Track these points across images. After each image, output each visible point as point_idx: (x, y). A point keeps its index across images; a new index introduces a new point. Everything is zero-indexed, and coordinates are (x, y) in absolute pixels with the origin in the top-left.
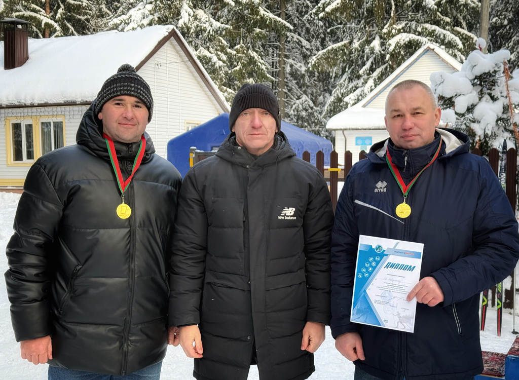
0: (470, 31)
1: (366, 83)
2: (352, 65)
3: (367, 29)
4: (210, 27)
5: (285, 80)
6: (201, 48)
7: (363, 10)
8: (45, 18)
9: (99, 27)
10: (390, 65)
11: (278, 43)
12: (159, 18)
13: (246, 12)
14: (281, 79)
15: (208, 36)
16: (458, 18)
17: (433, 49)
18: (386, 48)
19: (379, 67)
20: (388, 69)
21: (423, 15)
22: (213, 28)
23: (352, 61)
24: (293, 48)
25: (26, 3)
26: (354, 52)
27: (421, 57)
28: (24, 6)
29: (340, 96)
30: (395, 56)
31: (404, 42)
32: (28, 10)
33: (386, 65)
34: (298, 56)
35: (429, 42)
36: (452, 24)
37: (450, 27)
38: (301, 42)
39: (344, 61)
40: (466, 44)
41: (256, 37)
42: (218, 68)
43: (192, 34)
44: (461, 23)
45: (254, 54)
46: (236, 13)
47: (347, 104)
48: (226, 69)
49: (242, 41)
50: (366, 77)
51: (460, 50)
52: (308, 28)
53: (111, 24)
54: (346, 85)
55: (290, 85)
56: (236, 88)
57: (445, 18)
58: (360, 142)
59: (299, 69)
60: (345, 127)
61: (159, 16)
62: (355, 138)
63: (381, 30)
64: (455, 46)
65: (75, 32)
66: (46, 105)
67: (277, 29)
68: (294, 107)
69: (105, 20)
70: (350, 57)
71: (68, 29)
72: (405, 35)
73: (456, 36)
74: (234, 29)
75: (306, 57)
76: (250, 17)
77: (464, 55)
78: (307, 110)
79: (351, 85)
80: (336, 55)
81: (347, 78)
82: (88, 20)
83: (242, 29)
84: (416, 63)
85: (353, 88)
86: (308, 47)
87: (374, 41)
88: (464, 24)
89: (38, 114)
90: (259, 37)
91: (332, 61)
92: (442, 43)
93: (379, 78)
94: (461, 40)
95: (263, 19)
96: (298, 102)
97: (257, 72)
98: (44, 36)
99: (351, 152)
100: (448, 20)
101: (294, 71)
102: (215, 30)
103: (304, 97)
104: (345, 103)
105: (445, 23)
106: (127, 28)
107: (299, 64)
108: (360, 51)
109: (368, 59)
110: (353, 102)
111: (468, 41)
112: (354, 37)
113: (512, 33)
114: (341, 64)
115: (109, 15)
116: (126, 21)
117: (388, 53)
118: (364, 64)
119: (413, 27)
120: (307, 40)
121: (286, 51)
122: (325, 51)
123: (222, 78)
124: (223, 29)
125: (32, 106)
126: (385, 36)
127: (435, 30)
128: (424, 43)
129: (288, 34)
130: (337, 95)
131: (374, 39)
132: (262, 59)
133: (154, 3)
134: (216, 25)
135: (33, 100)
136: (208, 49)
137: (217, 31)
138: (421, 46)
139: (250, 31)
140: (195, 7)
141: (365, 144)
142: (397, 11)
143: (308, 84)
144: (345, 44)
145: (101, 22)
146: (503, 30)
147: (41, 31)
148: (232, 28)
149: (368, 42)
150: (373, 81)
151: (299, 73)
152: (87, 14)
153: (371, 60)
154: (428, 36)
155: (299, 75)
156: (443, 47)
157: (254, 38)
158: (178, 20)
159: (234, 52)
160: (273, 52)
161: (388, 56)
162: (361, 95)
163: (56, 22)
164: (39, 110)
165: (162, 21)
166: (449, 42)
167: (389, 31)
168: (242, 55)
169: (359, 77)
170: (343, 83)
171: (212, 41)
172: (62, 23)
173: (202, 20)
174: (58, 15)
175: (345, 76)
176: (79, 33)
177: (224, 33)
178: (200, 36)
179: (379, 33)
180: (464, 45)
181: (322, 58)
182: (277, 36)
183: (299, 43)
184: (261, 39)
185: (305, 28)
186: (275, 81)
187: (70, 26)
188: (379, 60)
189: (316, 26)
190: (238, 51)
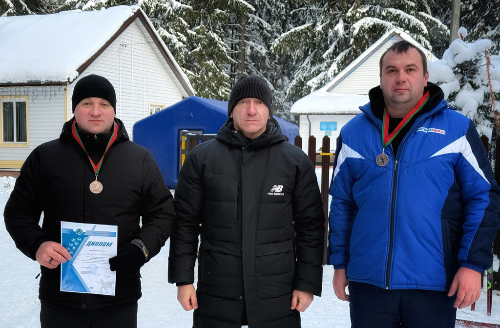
0: (434, 16)
1: (330, 67)
2: (315, 49)
3: (331, 12)
4: (170, 7)
5: (245, 62)
6: (161, 28)
9: (54, 5)
10: (353, 49)
11: (239, 25)
14: (241, 62)
15: (168, 15)
16: (422, 3)
17: (399, 34)
18: (350, 32)
19: (342, 51)
20: (352, 54)
22: (174, 8)
23: (315, 44)
24: (253, 30)
26: (317, 35)
27: (387, 41)
29: (303, 80)
30: (359, 40)
31: (369, 26)
33: (350, 49)
34: (258, 38)
35: (394, 27)
36: (416, 9)
37: (414, 12)
38: (262, 24)
39: (306, 44)
40: (431, 29)
41: (216, 18)
42: (178, 49)
43: (151, 14)
44: (425, 8)
45: (214, 36)
47: (310, 88)
48: (185, 49)
49: (202, 21)
50: (329, 61)
51: (424, 35)
52: (269, 9)
54: (308, 69)
55: (250, 67)
56: (196, 69)
57: (409, 2)
58: (324, 127)
59: (259, 51)
60: (310, 112)
62: (319, 122)
63: (345, 14)
64: (420, 31)
65: (28, 10)
66: (8, 85)
67: (239, 11)
70: (313, 40)
71: (21, 6)
72: (369, 19)
73: (421, 21)
74: (194, 9)
75: (266, 41)
77: (428, 40)
79: (314, 69)
80: (299, 38)
81: (310, 61)
83: (202, 9)
84: (381, 48)
85: (315, 71)
86: (269, 29)
87: (337, 24)
88: (429, 9)
90: (219, 17)
91: (295, 44)
92: (407, 27)
93: (342, 62)
94: (426, 25)
97: (217, 53)
99: (315, 136)
100: (413, 4)
101: (254, 53)
102: (175, 10)
104: (307, 87)
105: (409, 8)
106: (85, 7)
107: (260, 47)
108: (323, 34)
109: (331, 43)
110: (316, 86)
111: (433, 26)
112: (317, 20)
113: (477, 19)
114: (304, 47)
117: (352, 37)
118: (327, 48)
119: (378, 11)
120: (268, 22)
121: (247, 33)
122: (288, 33)
123: (182, 59)
124: (184, 10)
126: (349, 20)
127: (399, 15)
128: (389, 27)
129: (250, 15)
130: (300, 78)
131: (337, 22)
132: (223, 41)
134: (177, 6)
136: (167, 29)
137: (177, 11)
138: (386, 30)
139: (210, 11)
141: (330, 129)
143: (269, 67)
144: (308, 27)
146: (468, 16)
148: (192, 9)
149: (331, 26)
150: (336, 65)
151: (259, 55)
153: (334, 44)
154: (392, 20)
155: (259, 58)
156: (408, 32)
159: (195, 33)
160: (233, 33)
161: (352, 40)
162: (324, 79)
166: (414, 27)
167: (353, 14)
168: (202, 36)
169: (322, 61)
170: (306, 66)
171: (173, 21)
175: (307, 60)
176: (32, 10)
177: (184, 13)
178: (159, 15)
179: (343, 16)
180: (429, 31)
181: (284, 41)
182: (238, 17)
183: (260, 25)
184: (221, 19)
185: (265, 10)
186: (235, 64)
187: (23, 3)
188: (343, 44)
189: (277, 7)
190: (198, 32)
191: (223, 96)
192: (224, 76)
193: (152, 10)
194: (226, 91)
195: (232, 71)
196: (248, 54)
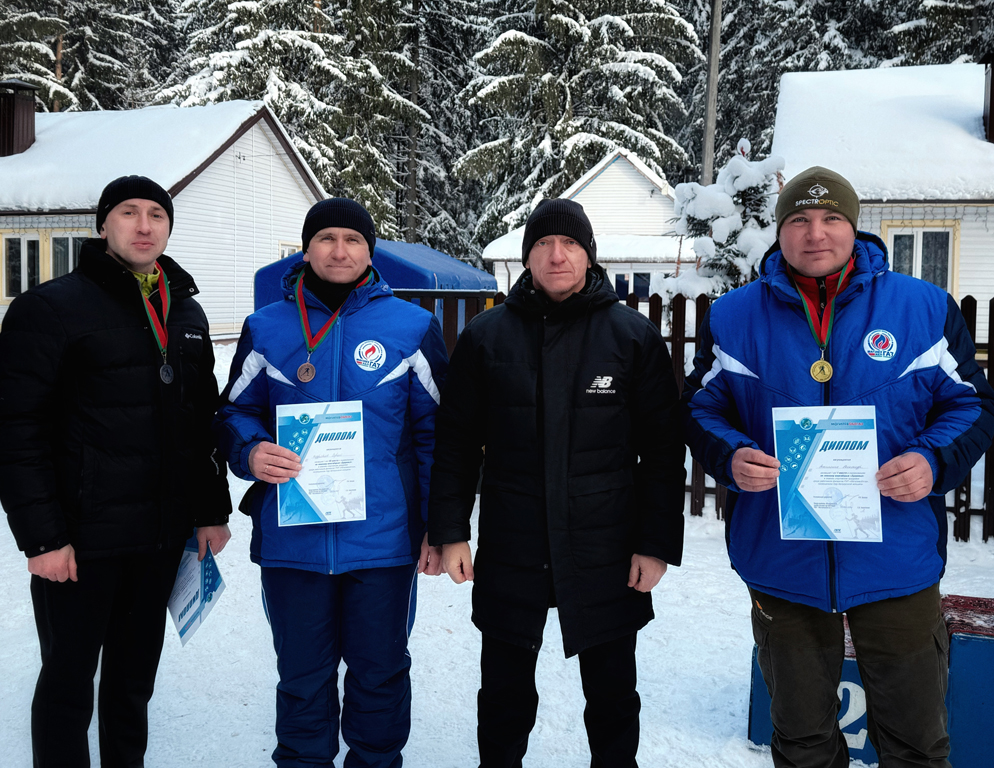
0: (666, 135)
1: (533, 197)
2: (512, 173)
3: (534, 124)
4: (309, 109)
5: (417, 189)
6: (296, 138)
7: (529, 98)
8: (54, 84)
9: (138, 101)
10: (565, 173)
11: (407, 137)
12: (233, 91)
13: (362, 90)
14: (410, 187)
15: (307, 120)
16: (652, 117)
17: (626, 156)
18: (559, 151)
19: (550, 177)
20: (563, 181)
21: (608, 110)
22: (315, 110)
23: (513, 166)
24: (427, 146)
25: (25, 62)
26: (515, 155)
27: (610, 165)
28: (22, 65)
30: (572, 163)
31: (584, 144)
32: (29, 71)
33: (560, 174)
34: (434, 156)
35: (617, 146)
36: (645, 124)
37: (642, 128)
38: (440, 138)
39: (501, 167)
40: (664, 152)
41: (376, 126)
42: (322, 167)
44: (656, 124)
45: (374, 151)
46: (347, 91)
47: (507, 226)
48: (332, 168)
49: (355, 130)
50: (532, 189)
51: (656, 160)
52: (449, 118)
53: (158, 97)
54: (504, 199)
55: (423, 196)
57: (635, 115)
59: (436, 173)
60: (508, 258)
61: (234, 88)
63: (553, 127)
64: (650, 154)
65: (99, 107)
66: (62, 212)
67: (408, 119)
68: (428, 228)
69: (147, 91)
70: (510, 160)
71: (90, 101)
72: (584, 135)
73: (651, 140)
74: (345, 112)
75: (446, 161)
76: (368, 98)
77: (660, 165)
78: (447, 232)
79: (511, 200)
80: (492, 157)
81: (506, 189)
82: (121, 90)
83: (356, 114)
85: (514, 203)
86: (450, 144)
87: (543, 141)
88: (660, 125)
89: (48, 225)
90: (381, 126)
91: (486, 166)
92: (634, 148)
94: (657, 145)
95: (387, 102)
96: (434, 219)
97: (377, 175)
98: (51, 110)
100: (640, 118)
101: (429, 176)
102: (317, 113)
103: (444, 214)
104: (503, 224)
105: (636, 122)
106: (185, 103)
107: (436, 168)
108: (523, 154)
109: (535, 166)
110: (516, 222)
111: (666, 148)
112: (516, 134)
113: (722, 140)
114: (498, 170)
115: (154, 85)
116: (183, 93)
117: (563, 158)
118: (529, 172)
119: (596, 125)
120: (447, 135)
121: (418, 148)
122: (476, 150)
123: (327, 181)
124: (330, 113)
125: (40, 213)
126: (558, 135)
127: (623, 132)
128: (610, 147)
129: (423, 125)
130: (493, 212)
131: (542, 138)
132: (385, 158)
133: (226, 70)
134: (320, 106)
135: (42, 203)
136: (306, 139)
137: (321, 114)
138: (607, 151)
139: (368, 117)
140: (287, 79)
142: (573, 102)
143: (449, 195)
144: (503, 143)
145: (141, 93)
147: (47, 104)
148: (341, 111)
149: (535, 142)
151: (436, 180)
152: (119, 81)
153: (539, 167)
154: (615, 138)
155: (436, 183)
156: (635, 153)
157: (375, 128)
158: (262, 95)
159: (346, 146)
160: (399, 149)
161: (563, 163)
163: (71, 90)
164: (50, 220)
165: (237, 95)
166: (643, 148)
167: (563, 128)
168: (356, 151)
169: (523, 189)
170: (501, 196)
171: (313, 129)
172: (81, 93)
173: (298, 97)
174: (76, 81)
175: (503, 187)
176: (106, 108)
177: (330, 118)
178: (294, 120)
179: (550, 130)
180: (661, 154)
181: (470, 161)
182: (406, 126)
183: (436, 138)
184: (383, 129)
185: (443, 119)
186: (402, 190)
187: (93, 98)
188: (551, 167)
189: (460, 116)
190: (350, 145)
191: (387, 234)
192: (387, 207)
193: (283, 112)
194: (390, 227)
195: (397, 200)
196: (421, 177)
